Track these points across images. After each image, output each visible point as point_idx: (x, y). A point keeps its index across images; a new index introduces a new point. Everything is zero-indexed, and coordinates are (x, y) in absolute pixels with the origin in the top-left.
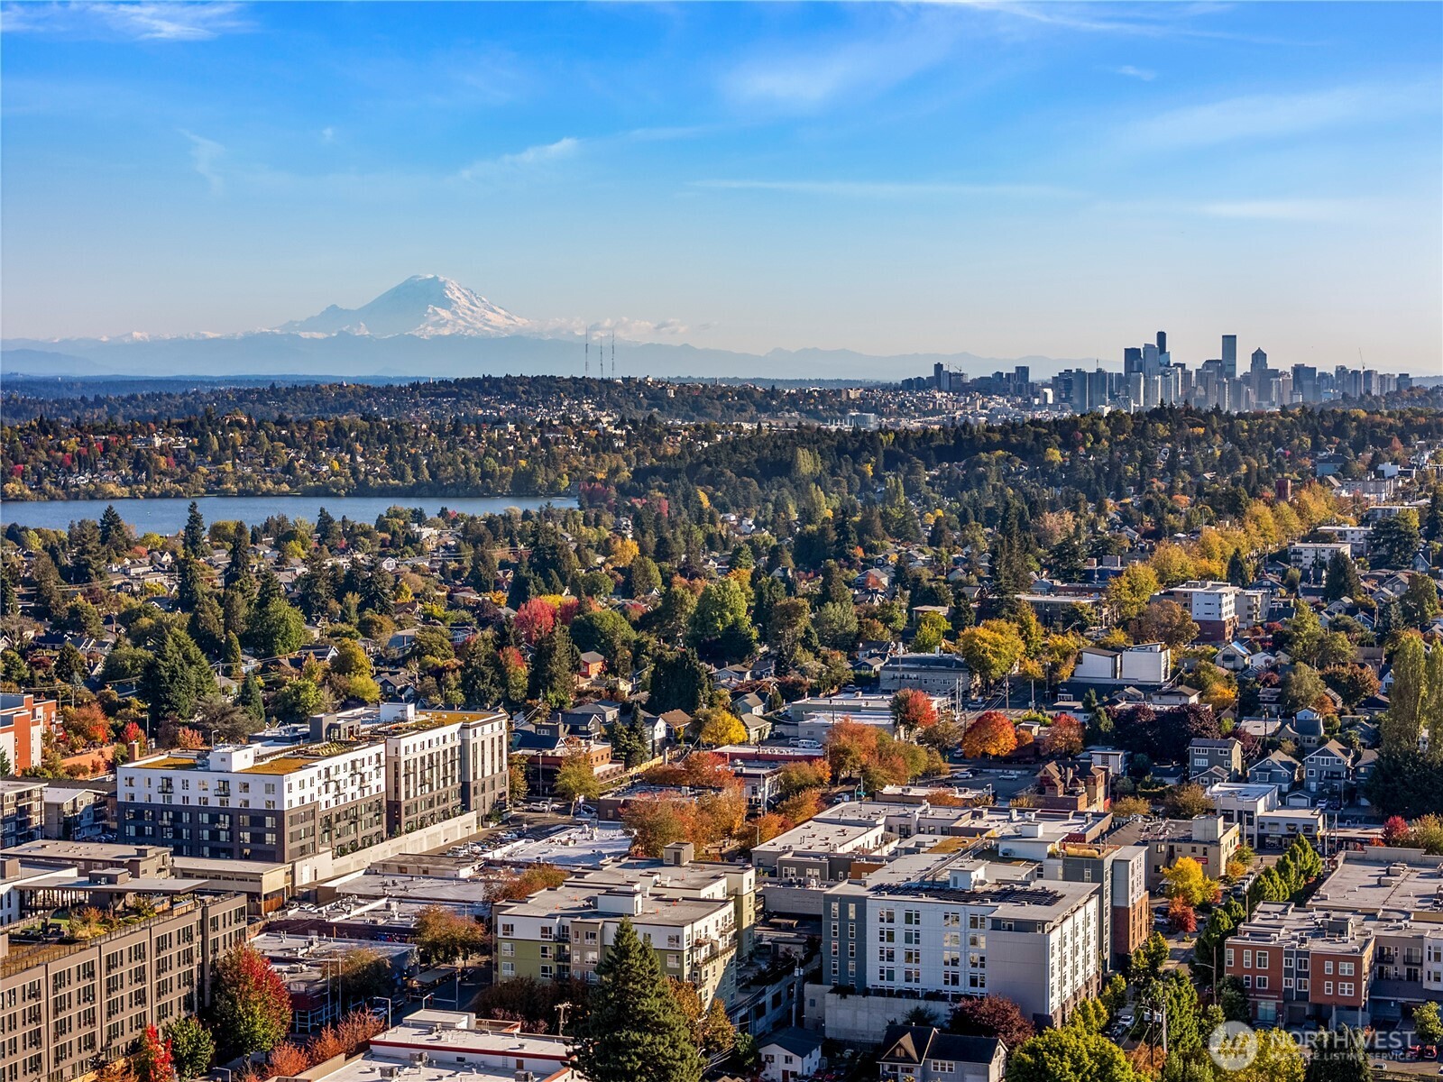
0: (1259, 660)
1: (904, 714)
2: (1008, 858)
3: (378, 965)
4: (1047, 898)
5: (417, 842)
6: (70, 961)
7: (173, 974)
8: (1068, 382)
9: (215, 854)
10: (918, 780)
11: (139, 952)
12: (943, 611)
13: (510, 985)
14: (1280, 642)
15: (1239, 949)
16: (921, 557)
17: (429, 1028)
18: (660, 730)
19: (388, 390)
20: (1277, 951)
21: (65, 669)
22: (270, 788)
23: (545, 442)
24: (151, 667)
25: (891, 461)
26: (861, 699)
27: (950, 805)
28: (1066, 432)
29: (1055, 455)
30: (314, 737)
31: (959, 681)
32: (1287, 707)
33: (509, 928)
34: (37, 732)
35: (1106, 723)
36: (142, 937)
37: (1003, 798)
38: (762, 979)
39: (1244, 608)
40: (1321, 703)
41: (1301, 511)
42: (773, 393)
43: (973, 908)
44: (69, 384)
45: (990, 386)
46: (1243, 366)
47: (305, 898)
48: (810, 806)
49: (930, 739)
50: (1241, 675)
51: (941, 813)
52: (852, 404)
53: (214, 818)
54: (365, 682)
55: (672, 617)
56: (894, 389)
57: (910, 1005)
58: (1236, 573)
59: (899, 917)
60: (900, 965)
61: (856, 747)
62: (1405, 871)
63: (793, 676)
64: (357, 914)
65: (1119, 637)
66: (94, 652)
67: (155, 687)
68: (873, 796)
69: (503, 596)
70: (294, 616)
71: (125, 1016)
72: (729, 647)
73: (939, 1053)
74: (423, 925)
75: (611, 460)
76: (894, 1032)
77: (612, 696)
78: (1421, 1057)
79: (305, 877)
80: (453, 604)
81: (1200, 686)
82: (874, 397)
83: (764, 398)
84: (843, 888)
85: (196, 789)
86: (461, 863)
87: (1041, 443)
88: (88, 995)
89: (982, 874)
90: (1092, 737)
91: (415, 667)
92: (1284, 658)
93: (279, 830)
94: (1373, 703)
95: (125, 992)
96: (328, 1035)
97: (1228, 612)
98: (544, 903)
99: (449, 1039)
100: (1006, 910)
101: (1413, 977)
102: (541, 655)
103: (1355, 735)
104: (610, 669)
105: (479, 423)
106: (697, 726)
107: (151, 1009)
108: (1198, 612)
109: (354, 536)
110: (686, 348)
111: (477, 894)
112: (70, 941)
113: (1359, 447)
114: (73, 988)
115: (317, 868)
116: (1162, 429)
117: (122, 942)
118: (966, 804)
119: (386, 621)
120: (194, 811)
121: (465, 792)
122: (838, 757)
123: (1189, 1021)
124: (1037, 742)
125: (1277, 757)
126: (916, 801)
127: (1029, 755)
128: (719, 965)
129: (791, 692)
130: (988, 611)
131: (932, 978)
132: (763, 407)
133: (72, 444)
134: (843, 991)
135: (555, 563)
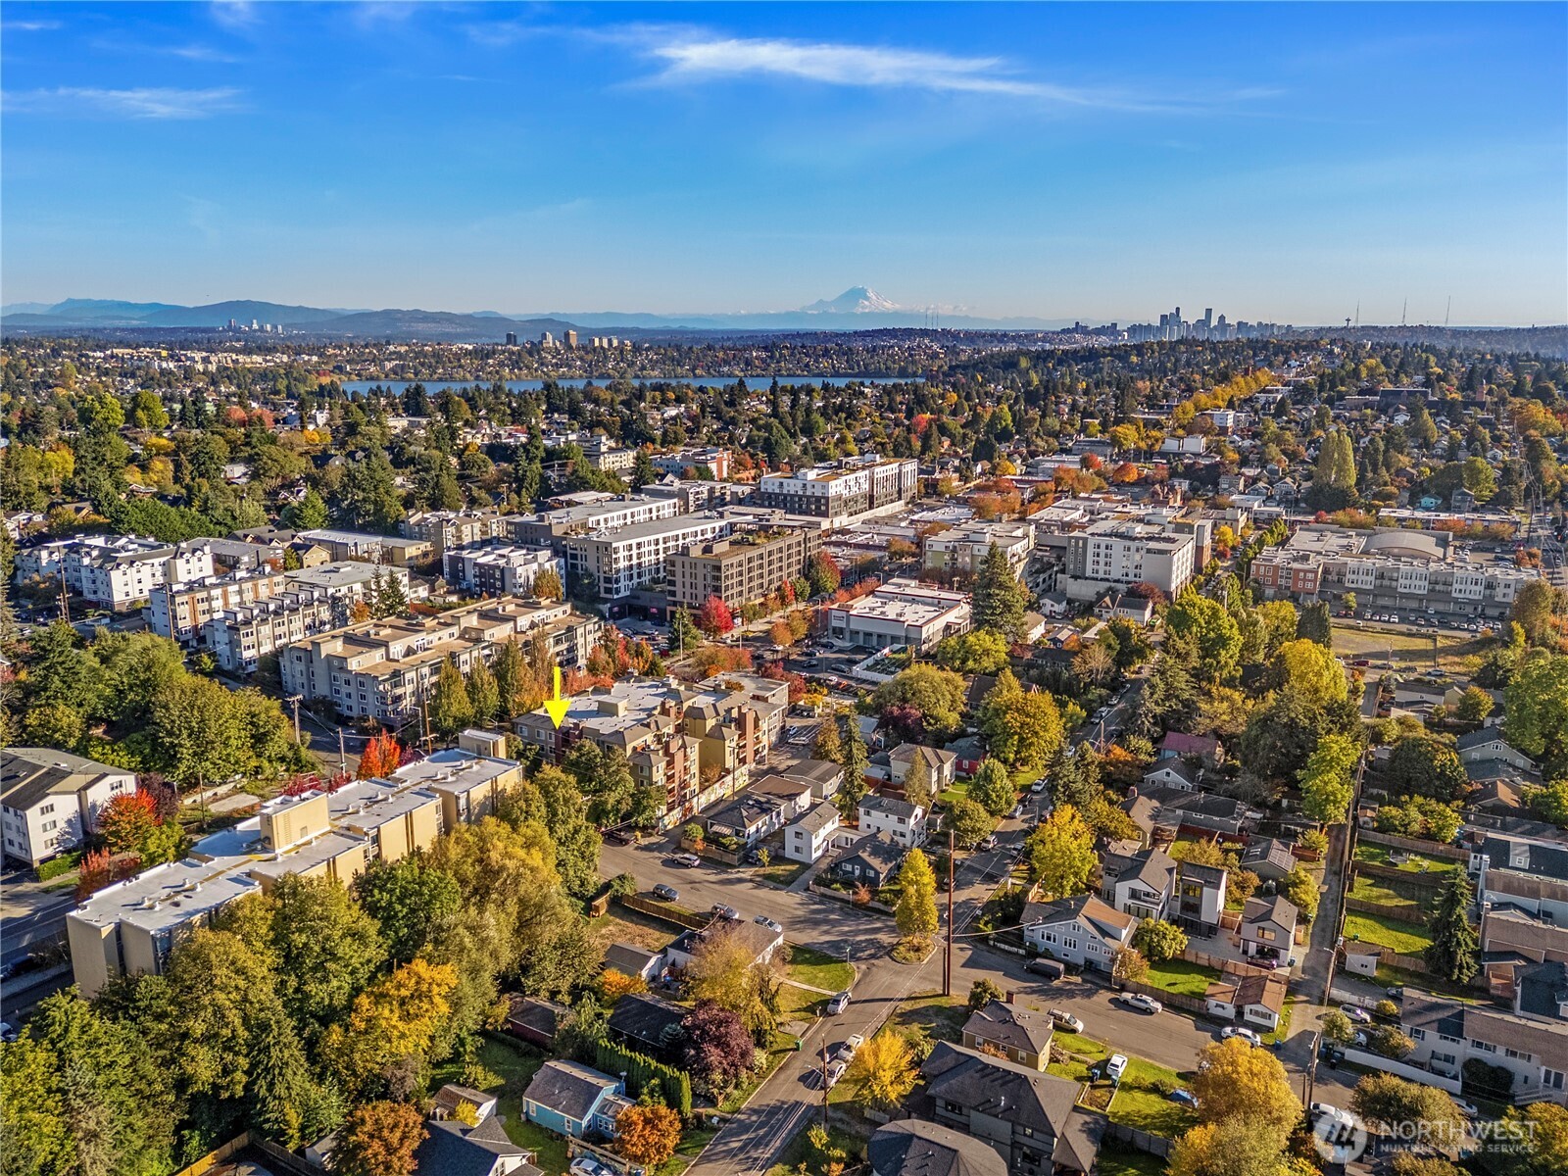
0: (1247, 443)
1: (1086, 463)
2: (1149, 523)
3: (874, 560)
4: (1173, 541)
5: (881, 512)
6: (754, 553)
7: (794, 559)
8: (1134, 330)
9: (800, 513)
10: (1093, 491)
11: (780, 550)
12: (1097, 421)
13: (931, 570)
14: (1255, 436)
15: (1258, 566)
16: (1082, 401)
17: (899, 586)
18: (979, 469)
19: (844, 334)
20: (1276, 567)
21: (731, 440)
22: (823, 487)
23: (911, 355)
24: (767, 440)
25: (1060, 362)
26: (1065, 457)
27: (1112, 501)
28: (1139, 349)
29: (1134, 359)
30: (839, 467)
31: (1109, 451)
32: (1263, 463)
33: (931, 546)
34: (725, 463)
35: (1181, 469)
36: (782, 544)
37: (1136, 500)
38: (1038, 572)
39: (1237, 421)
40: (1279, 462)
41: (1256, 380)
42: (1005, 335)
43: (1137, 543)
44: (716, 332)
45: (1099, 332)
46: (1214, 322)
47: (837, 533)
48: (1050, 501)
49: (1098, 474)
50: (1239, 450)
51: (1108, 505)
52: (1039, 340)
53: (800, 499)
54: (852, 447)
55: (978, 423)
56: (1058, 333)
57: (1107, 585)
58: (1230, 405)
59: (1103, 546)
60: (1102, 568)
61: (1066, 477)
62: (1329, 534)
63: (1033, 448)
64: (861, 539)
65: (1180, 432)
66: (743, 433)
67: (769, 447)
68: (1075, 497)
69: (902, 415)
70: (821, 420)
71: (774, 576)
72: (1004, 436)
73: (1121, 605)
74: (890, 544)
75: (938, 363)
76: (1100, 596)
77: (956, 455)
78: (1345, 616)
79: (836, 525)
80: (882, 417)
81: (1220, 453)
82: (1047, 337)
83: (1002, 337)
84: (1076, 533)
85: (792, 487)
86: (901, 520)
87: (1128, 354)
88: (761, 566)
89: (1139, 529)
90: (1174, 474)
91: (871, 442)
92: (1259, 443)
93: (827, 505)
94: (1303, 462)
95: (775, 566)
96: (857, 587)
97: (1230, 423)
98: (944, 536)
99: (908, 591)
100: (1152, 545)
101: (1340, 581)
102: (926, 438)
103: (1296, 475)
104: (953, 444)
105: (883, 347)
106: (995, 467)
107: (784, 573)
108: (1217, 423)
109: (838, 391)
110: (967, 317)
111: (911, 533)
112: (754, 544)
113: (1276, 354)
114: (755, 563)
115: (841, 521)
116: (1183, 348)
117: (774, 546)
118: (1119, 501)
119: (858, 424)
120: (792, 496)
121: (899, 492)
122: (1058, 481)
123: (1236, 596)
124: (1147, 477)
125: (1261, 484)
126: (1098, 500)
127: (1144, 482)
128: (1022, 565)
129: (1033, 454)
130: (1118, 422)
131: (1116, 574)
132: (1000, 341)
133: (721, 355)
134: (1075, 577)
135: (924, 402)
